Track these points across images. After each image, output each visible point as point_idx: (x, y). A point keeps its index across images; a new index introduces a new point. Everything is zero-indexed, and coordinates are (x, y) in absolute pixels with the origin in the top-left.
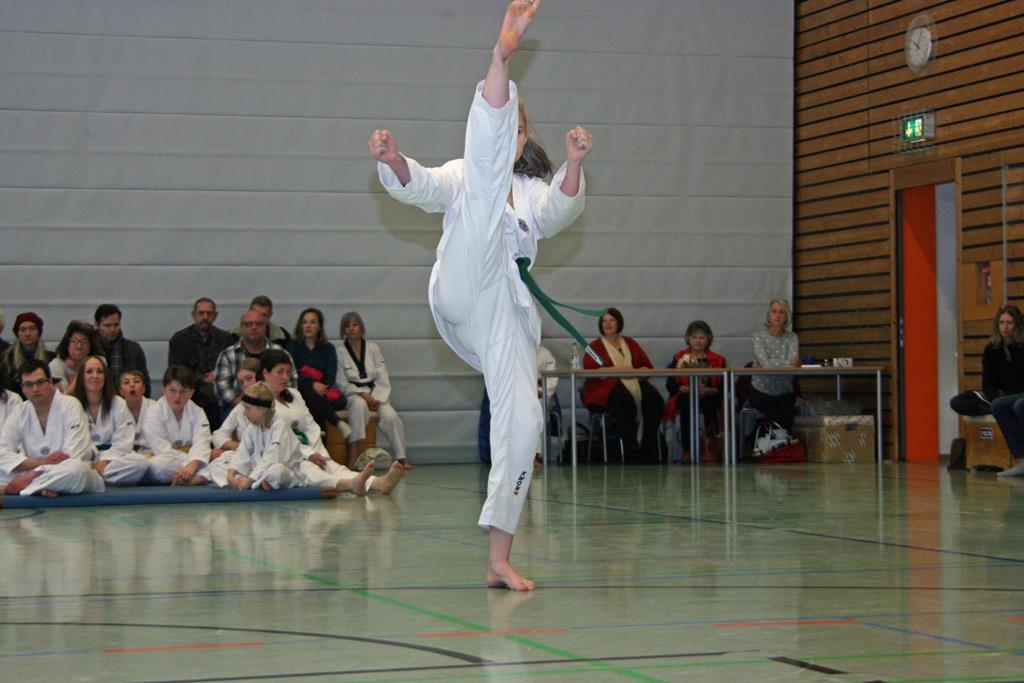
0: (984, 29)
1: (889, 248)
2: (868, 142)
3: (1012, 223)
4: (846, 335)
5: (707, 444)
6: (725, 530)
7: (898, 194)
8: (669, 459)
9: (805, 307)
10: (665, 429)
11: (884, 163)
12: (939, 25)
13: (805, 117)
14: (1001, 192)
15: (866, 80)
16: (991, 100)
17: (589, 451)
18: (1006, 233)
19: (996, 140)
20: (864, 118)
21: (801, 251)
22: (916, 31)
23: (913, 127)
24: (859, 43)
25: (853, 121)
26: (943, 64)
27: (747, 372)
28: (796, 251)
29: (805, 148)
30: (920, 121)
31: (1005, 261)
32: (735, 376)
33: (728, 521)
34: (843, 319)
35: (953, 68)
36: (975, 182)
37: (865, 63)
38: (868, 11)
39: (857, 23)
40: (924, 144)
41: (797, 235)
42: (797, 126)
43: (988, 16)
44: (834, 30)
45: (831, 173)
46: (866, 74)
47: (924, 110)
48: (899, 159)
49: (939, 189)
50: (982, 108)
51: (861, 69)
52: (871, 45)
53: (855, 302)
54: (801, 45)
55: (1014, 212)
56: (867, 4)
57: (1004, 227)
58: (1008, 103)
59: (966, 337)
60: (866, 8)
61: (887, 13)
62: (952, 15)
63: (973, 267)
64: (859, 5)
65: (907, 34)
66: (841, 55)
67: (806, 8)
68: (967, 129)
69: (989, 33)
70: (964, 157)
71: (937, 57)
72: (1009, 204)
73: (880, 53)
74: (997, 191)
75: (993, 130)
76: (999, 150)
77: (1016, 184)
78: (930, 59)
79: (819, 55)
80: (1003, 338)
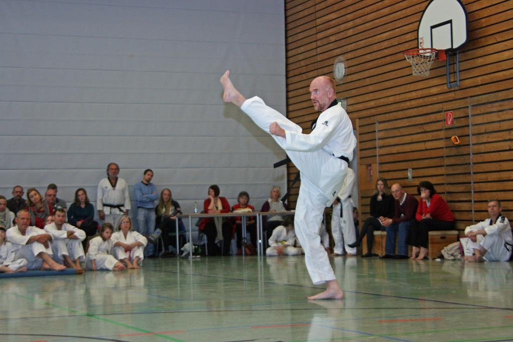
0: (366, 63)
3: (381, 147)
6: (258, 284)
12: (348, 61)
13: (291, 101)
16: (370, 94)
18: (378, 152)
19: (373, 111)
22: (338, 64)
24: (314, 69)
26: (350, 78)
29: (292, 115)
31: (378, 164)
33: (259, 280)
35: (354, 80)
36: (365, 130)
39: (313, 60)
42: (287, 105)
44: (303, 63)
47: (342, 98)
50: (367, 97)
54: (288, 70)
55: (381, 143)
56: (317, 52)
57: (378, 150)
58: (378, 95)
59: (362, 197)
60: (316, 54)
61: (326, 56)
62: (353, 57)
63: (364, 167)
64: (314, 53)
65: (334, 65)
66: (306, 74)
67: (290, 53)
68: (361, 106)
70: (360, 119)
71: (347, 75)
72: (379, 139)
73: (323, 73)
74: (374, 133)
75: (372, 107)
76: (374, 116)
77: (382, 130)
78: (344, 76)
79: (296, 74)
80: (378, 191)
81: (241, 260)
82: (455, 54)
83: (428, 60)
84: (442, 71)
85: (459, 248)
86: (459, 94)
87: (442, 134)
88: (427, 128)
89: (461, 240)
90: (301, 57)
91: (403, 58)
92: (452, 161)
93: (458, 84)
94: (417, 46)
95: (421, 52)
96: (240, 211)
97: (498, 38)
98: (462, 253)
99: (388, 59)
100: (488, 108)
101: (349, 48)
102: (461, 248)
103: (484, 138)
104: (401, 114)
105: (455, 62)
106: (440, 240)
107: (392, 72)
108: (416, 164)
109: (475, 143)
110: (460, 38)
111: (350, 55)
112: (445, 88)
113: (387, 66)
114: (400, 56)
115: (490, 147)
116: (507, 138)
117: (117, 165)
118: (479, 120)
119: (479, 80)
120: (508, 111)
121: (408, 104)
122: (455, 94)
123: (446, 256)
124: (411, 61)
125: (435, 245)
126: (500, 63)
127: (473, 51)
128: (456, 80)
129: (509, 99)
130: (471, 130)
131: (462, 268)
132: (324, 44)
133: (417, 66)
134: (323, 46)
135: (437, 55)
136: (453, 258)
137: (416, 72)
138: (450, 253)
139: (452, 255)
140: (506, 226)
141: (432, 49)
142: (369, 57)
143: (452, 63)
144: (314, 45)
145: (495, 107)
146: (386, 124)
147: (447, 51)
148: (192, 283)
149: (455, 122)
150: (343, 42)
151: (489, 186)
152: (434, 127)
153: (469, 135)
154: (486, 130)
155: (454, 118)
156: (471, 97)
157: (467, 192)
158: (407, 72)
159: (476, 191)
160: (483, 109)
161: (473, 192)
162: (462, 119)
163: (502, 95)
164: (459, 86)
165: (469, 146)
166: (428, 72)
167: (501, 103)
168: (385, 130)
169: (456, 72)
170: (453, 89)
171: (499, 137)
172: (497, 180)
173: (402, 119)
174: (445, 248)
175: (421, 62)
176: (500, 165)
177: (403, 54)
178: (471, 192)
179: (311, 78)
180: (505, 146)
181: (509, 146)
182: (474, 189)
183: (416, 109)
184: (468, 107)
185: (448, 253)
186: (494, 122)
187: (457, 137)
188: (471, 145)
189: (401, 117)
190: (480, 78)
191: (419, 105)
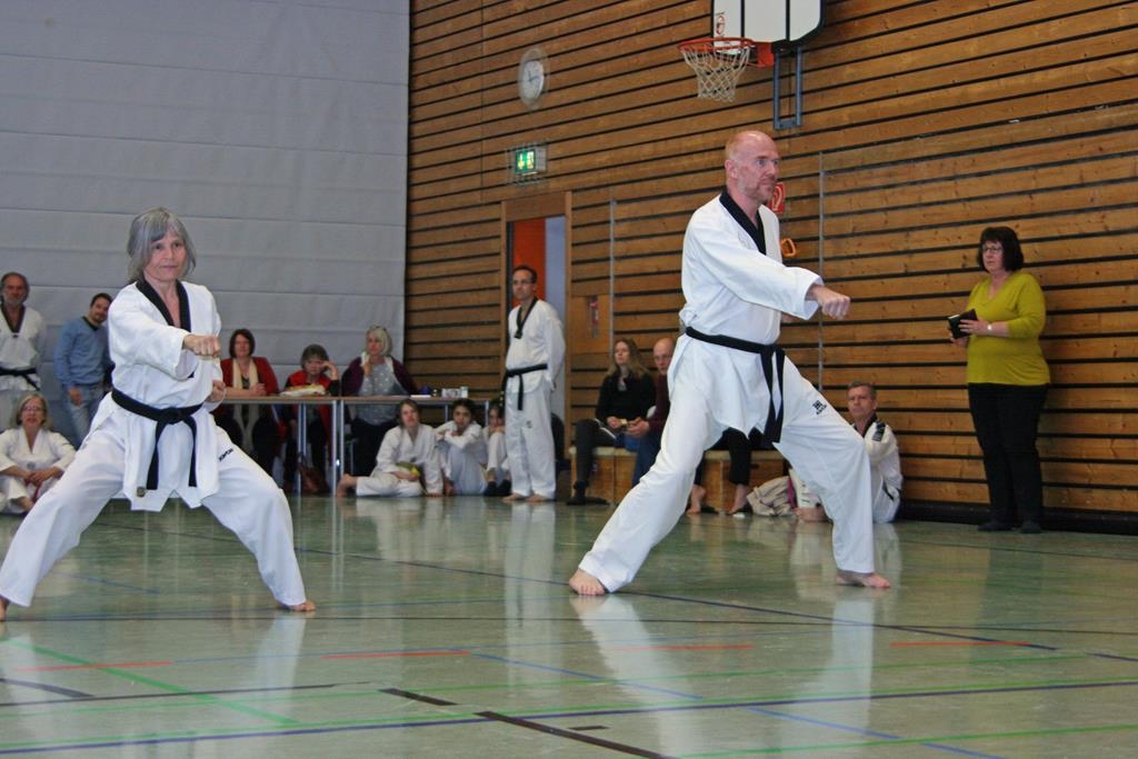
0: (596, 65)
1: (500, 279)
2: (482, 173)
3: (619, 258)
4: (457, 366)
6: (331, 560)
7: (509, 225)
9: (417, 336)
11: (497, 194)
12: (551, 59)
13: (419, 145)
14: (609, 228)
15: (479, 110)
16: (601, 136)
18: (613, 268)
19: (605, 176)
20: (478, 149)
21: (412, 280)
22: (529, 64)
23: (525, 160)
24: (473, 73)
25: (467, 151)
26: (557, 98)
28: (408, 280)
29: (419, 176)
30: (532, 154)
31: (612, 296)
33: (334, 551)
34: (452, 350)
35: (564, 102)
36: (585, 217)
37: (479, 94)
38: (483, 41)
39: (471, 53)
40: (535, 177)
41: (409, 264)
42: (411, 154)
44: (448, 59)
45: (443, 203)
46: (479, 105)
47: (535, 143)
48: (511, 191)
49: (550, 223)
50: (593, 144)
51: (475, 100)
52: (485, 76)
53: (465, 333)
54: (414, 73)
55: (621, 248)
56: (482, 35)
57: (612, 262)
58: (618, 139)
59: (574, 370)
60: (480, 39)
61: (502, 44)
62: (564, 50)
63: (581, 301)
64: (474, 36)
65: (520, 67)
66: (455, 84)
67: (420, 35)
68: (577, 163)
69: (600, 69)
70: (574, 191)
71: (550, 91)
72: (617, 240)
73: (493, 84)
74: (605, 226)
75: (602, 166)
76: (607, 185)
77: (624, 220)
78: (543, 92)
79: (433, 83)
80: (618, 366)
82: (794, 55)
83: (733, 64)
84: (764, 90)
85: (785, 491)
86: (800, 145)
90: (444, 44)
91: (677, 58)
93: (798, 123)
94: (709, 31)
95: (718, 44)
96: (295, 393)
97: (891, 21)
98: (793, 502)
99: (644, 59)
100: (861, 179)
101: (556, 28)
103: (851, 247)
104: (667, 185)
105: (794, 71)
107: (652, 89)
109: (831, 255)
110: (807, 18)
111: (556, 46)
113: (643, 74)
114: (671, 53)
115: (863, 266)
116: (901, 249)
117: (23, 279)
118: (841, 204)
119: (845, 116)
120: (905, 188)
121: (685, 162)
122: (789, 143)
123: (757, 508)
124: (695, 65)
126: (892, 78)
127: (834, 49)
128: (793, 113)
129: (908, 161)
130: (822, 227)
131: (792, 535)
132: (499, 17)
133: (708, 77)
134: (494, 21)
135: (751, 53)
136: (772, 511)
137: (705, 91)
138: (767, 500)
139: (771, 506)
140: (888, 445)
141: (742, 39)
142: (599, 52)
143: (787, 73)
144: (475, 18)
145: (878, 177)
146: (636, 205)
147: (776, 46)
149: (788, 207)
150: (542, 15)
151: (858, 355)
153: (817, 239)
154: (854, 229)
155: (787, 199)
156: (825, 152)
157: (809, 366)
158: (684, 88)
159: (828, 363)
160: (850, 181)
161: (821, 367)
162: (804, 201)
163: (893, 151)
164: (800, 126)
165: (816, 263)
166: (733, 92)
167: (892, 169)
168: (631, 219)
169: (793, 95)
170: (786, 133)
171: (883, 245)
172: (874, 340)
173: (670, 195)
174: (756, 489)
175: (718, 68)
176: (884, 308)
177: (679, 48)
178: (817, 366)
179: (466, 94)
180: (897, 264)
181: (906, 266)
182: (825, 360)
183: (701, 174)
184: (818, 174)
185: (761, 502)
186: (873, 211)
187: (791, 241)
188: (821, 260)
189: (668, 192)
190: (847, 110)
191: (710, 166)
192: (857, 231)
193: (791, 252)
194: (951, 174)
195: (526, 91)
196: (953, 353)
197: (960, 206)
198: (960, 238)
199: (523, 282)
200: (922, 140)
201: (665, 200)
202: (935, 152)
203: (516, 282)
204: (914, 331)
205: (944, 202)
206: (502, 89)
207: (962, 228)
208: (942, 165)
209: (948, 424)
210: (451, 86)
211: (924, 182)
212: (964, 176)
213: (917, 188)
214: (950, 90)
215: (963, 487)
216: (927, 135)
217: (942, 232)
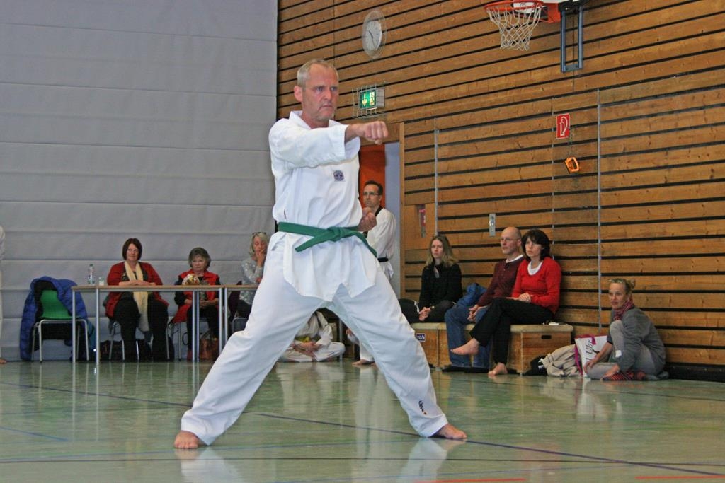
0: (422, 24)
3: (442, 174)
5: (205, 346)
8: (176, 358)
10: (172, 335)
12: (388, 19)
13: (285, 87)
14: (434, 150)
16: (427, 79)
17: (111, 350)
18: (437, 182)
19: (430, 110)
22: (371, 23)
23: (368, 98)
24: (327, 31)
26: (390, 50)
27: (236, 288)
29: (285, 112)
30: (373, 93)
31: (436, 204)
32: (228, 291)
36: (414, 142)
37: (332, 47)
38: (334, 6)
39: (325, 15)
40: (376, 112)
42: (279, 94)
43: (425, 13)
44: (308, 20)
46: (333, 55)
47: (376, 85)
49: (389, 147)
50: (420, 85)
52: (336, 33)
54: (283, 31)
55: (444, 166)
57: (436, 177)
58: (438, 81)
59: (407, 263)
60: (332, 4)
61: (349, 7)
62: (397, 12)
63: (413, 208)
64: (327, 1)
65: (364, 25)
66: (313, 39)
67: (286, 3)
68: (409, 100)
69: (426, 27)
70: (406, 122)
71: (387, 44)
72: (440, 160)
73: (343, 40)
74: (432, 149)
75: (427, 102)
76: (433, 117)
77: (445, 145)
78: (381, 45)
79: (297, 39)
80: (434, 259)
81: (190, 368)
82: (576, 12)
83: (528, 21)
84: (553, 41)
85: (573, 356)
86: (582, 84)
87: (550, 154)
88: (524, 142)
89: (577, 341)
91: (485, 17)
92: (566, 202)
93: (581, 66)
95: (516, 5)
98: (578, 364)
99: (459, 18)
100: (630, 110)
102: (577, 355)
103: (622, 164)
104: (478, 117)
105: (575, 26)
106: (541, 341)
107: (466, 41)
108: (503, 206)
109: (607, 170)
111: (391, 9)
112: (557, 71)
113: (457, 30)
114: (479, 13)
115: (632, 179)
116: (662, 164)
118: (614, 129)
119: (616, 60)
120: (665, 116)
121: (493, 99)
122: (574, 82)
123: (550, 370)
124: (498, 23)
125: (532, 350)
126: (654, 30)
127: (608, 7)
128: (575, 59)
129: (666, 95)
130: (599, 149)
131: (578, 390)
133: (509, 32)
135: (542, 11)
136: (562, 373)
137: (505, 41)
138: (558, 364)
139: (561, 368)
141: (536, 2)
143: (572, 27)
145: (644, 108)
146: (453, 133)
147: (561, 6)
148: (97, 408)
149: (573, 133)
151: (629, 249)
152: (536, 140)
153: (596, 157)
154: (625, 149)
155: (571, 126)
156: (602, 89)
157: (590, 258)
158: (490, 41)
159: (605, 255)
160: (622, 111)
161: (600, 258)
162: (586, 128)
163: (655, 87)
164: (581, 69)
165: (596, 177)
166: (528, 43)
167: (654, 101)
168: (450, 144)
169: (576, 44)
170: (571, 74)
171: (648, 161)
172: (642, 237)
173: (481, 125)
174: (549, 355)
175: (517, 24)
176: (649, 211)
177: (485, 8)
178: (597, 257)
179: (323, 47)
180: (659, 177)
181: (666, 178)
182: (603, 253)
183: (505, 108)
184: (596, 107)
185: (553, 365)
186: (640, 135)
187: (575, 160)
188: (599, 174)
189: (479, 122)
190: (618, 56)
191: (511, 102)
192: (627, 151)
193: (576, 168)
194: (701, 105)
195: (368, 44)
196: (704, 247)
197: (708, 130)
198: (708, 155)
199: (372, 193)
200: (678, 79)
201: (477, 128)
202: (687, 87)
203: (366, 194)
204: (673, 229)
205: (696, 127)
206: (350, 43)
207: (710, 147)
208: (694, 97)
209: (701, 302)
210: (310, 41)
211: (679, 111)
212: (712, 106)
213: (674, 116)
214: (700, 38)
215: (713, 352)
216: (681, 75)
217: (693, 150)
